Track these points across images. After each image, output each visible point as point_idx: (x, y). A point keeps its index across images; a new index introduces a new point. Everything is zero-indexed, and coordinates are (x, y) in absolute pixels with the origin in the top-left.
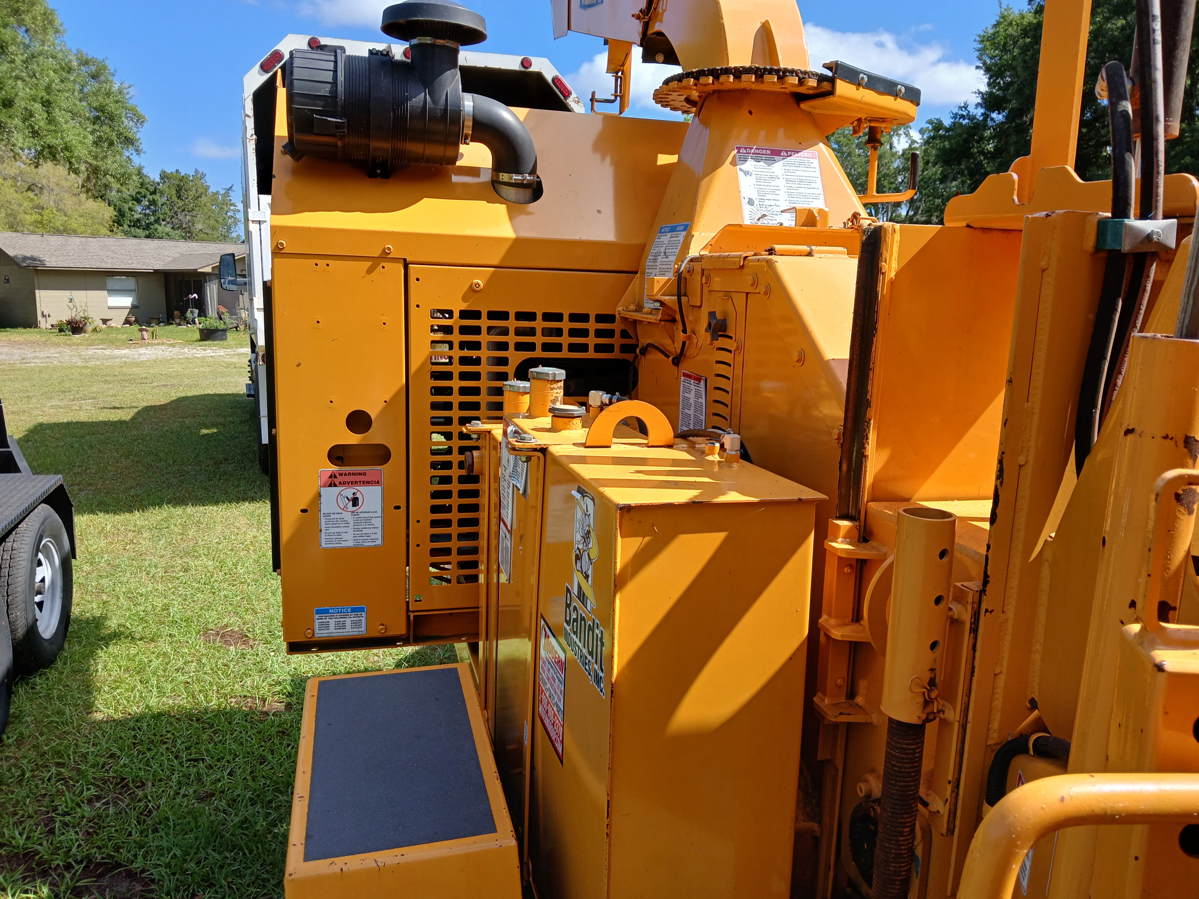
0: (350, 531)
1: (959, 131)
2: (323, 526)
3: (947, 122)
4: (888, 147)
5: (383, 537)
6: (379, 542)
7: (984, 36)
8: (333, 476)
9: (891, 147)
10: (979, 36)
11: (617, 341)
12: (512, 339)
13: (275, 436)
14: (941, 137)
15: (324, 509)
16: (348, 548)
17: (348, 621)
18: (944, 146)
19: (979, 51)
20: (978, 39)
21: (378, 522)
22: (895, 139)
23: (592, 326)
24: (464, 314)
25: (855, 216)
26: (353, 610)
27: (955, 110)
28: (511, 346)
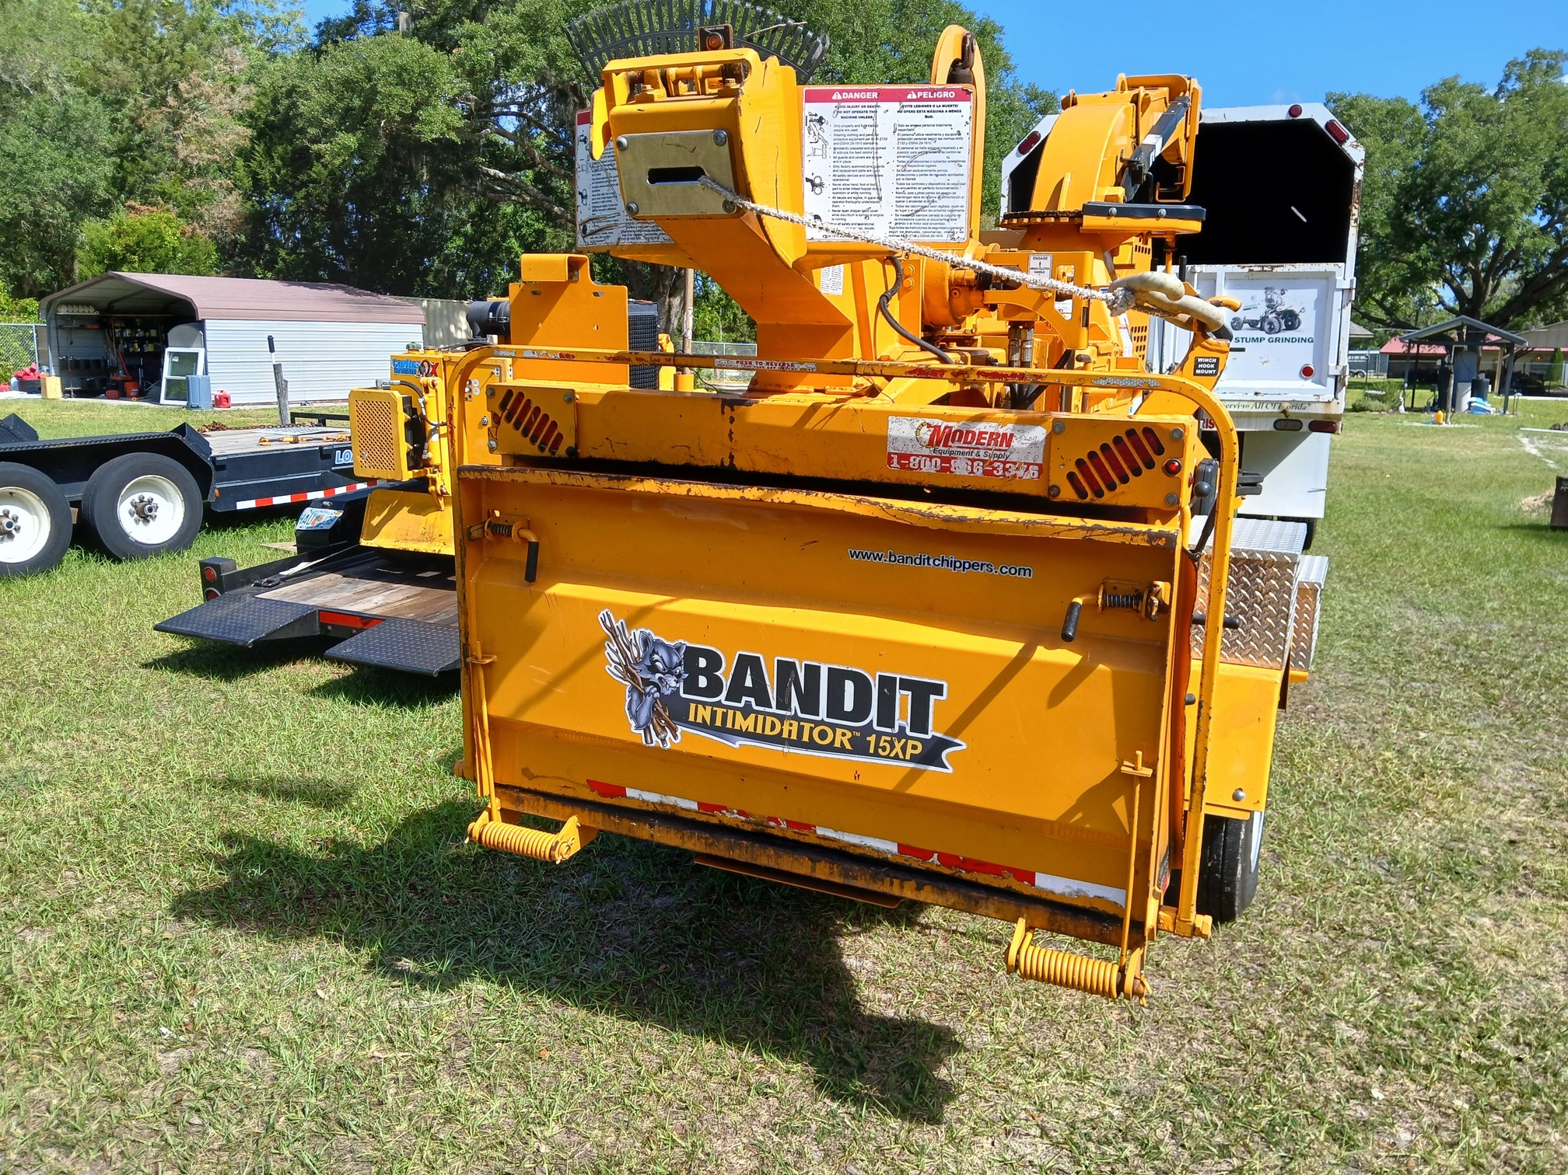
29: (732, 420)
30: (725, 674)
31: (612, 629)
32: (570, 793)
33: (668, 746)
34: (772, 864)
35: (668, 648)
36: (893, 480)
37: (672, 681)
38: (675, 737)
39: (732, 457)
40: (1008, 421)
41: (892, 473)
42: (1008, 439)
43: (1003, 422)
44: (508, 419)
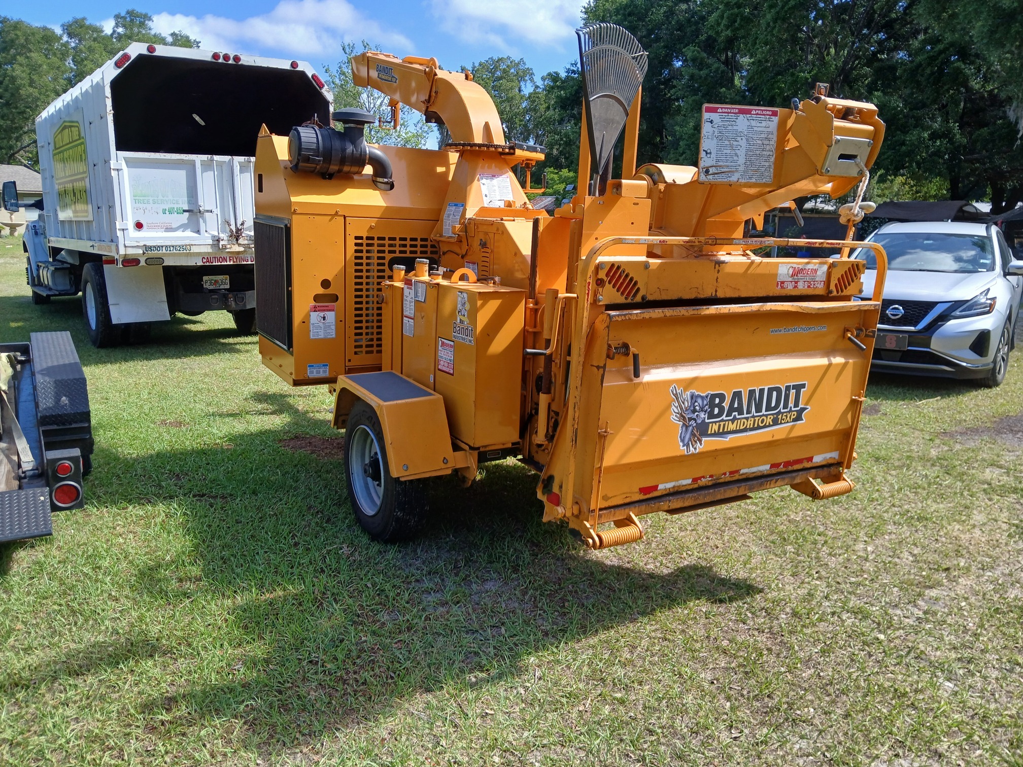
0: (322, 331)
1: (571, 83)
2: (311, 329)
3: (563, 75)
4: (517, 90)
5: (336, 334)
6: (334, 336)
7: (588, 8)
8: (315, 307)
9: (520, 91)
10: (584, 8)
11: (429, 249)
12: (387, 249)
13: (291, 291)
14: (558, 87)
15: (312, 322)
16: (321, 339)
17: (321, 370)
18: (561, 95)
19: (584, 20)
20: (584, 10)
21: (333, 327)
22: (522, 84)
23: (419, 243)
24: (368, 238)
25: (525, 203)
26: (324, 365)
27: (568, 66)
28: (387, 252)
29: (718, 271)
30: (726, 404)
31: (676, 395)
32: (628, 500)
33: (697, 451)
34: (723, 497)
35: (702, 398)
36: (778, 295)
37: (702, 415)
38: (701, 444)
39: (716, 291)
40: (816, 263)
41: (778, 291)
42: (816, 271)
43: (815, 264)
44: (610, 283)
